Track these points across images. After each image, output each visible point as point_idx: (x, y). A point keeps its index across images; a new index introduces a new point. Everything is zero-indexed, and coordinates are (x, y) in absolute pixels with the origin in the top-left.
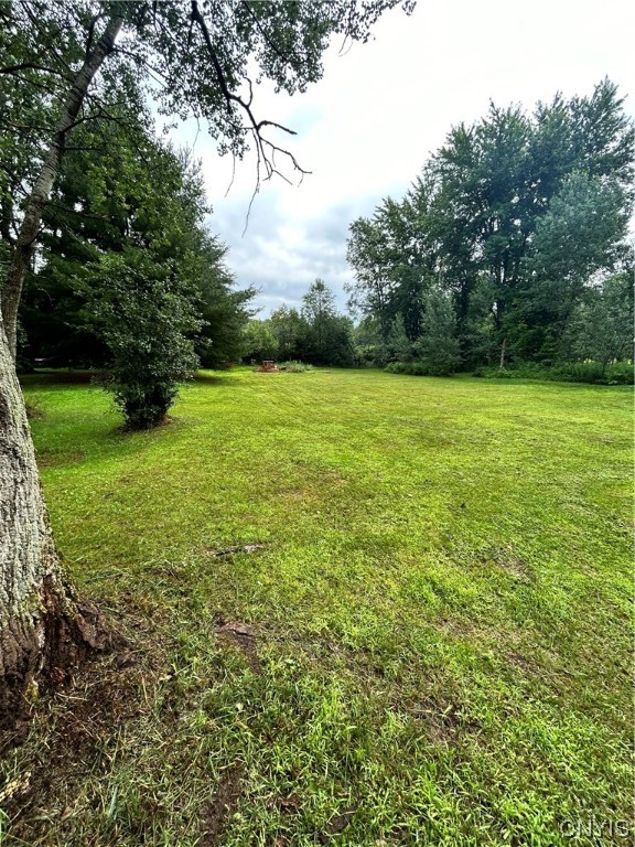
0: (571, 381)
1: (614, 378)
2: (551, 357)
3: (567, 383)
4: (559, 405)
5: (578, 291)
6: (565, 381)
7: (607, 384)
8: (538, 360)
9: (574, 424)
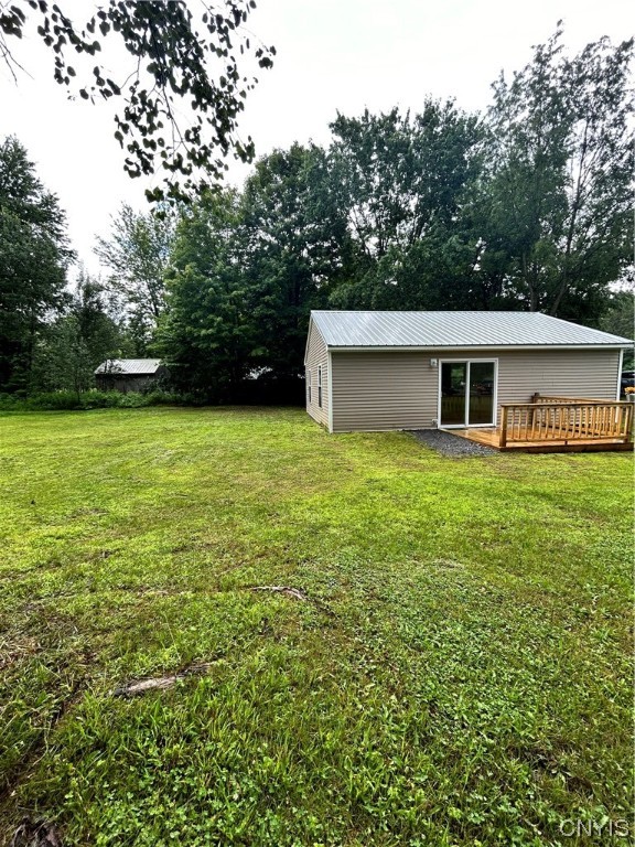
0: (52, 409)
1: (89, 403)
2: (24, 388)
3: (49, 412)
4: (54, 428)
5: (35, 326)
6: (47, 409)
7: (84, 409)
8: (11, 390)
9: (78, 438)
